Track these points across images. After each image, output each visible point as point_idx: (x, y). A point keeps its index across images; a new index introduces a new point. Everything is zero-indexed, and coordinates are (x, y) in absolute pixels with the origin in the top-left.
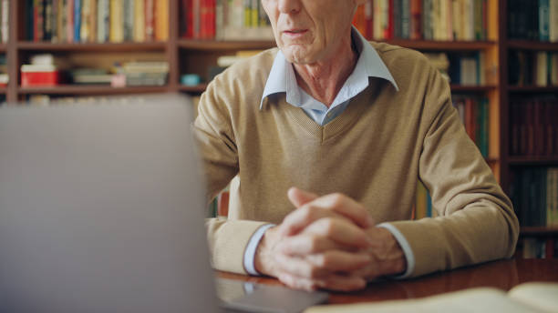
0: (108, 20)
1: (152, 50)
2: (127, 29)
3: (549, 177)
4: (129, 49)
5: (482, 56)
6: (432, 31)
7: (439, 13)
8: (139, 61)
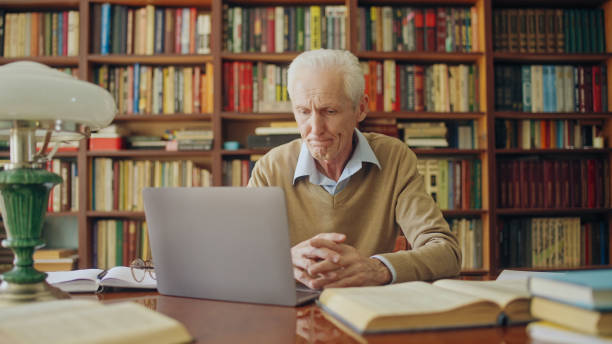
0: (162, 94)
1: (199, 120)
2: (178, 102)
3: (533, 226)
4: (179, 118)
5: (475, 123)
6: (433, 104)
7: (439, 89)
8: (187, 129)
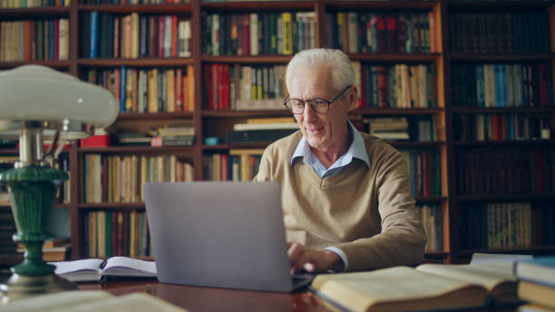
0: (147, 95)
1: (180, 118)
2: (162, 102)
4: (163, 117)
5: (434, 117)
6: (395, 101)
7: (400, 87)
8: (171, 126)
